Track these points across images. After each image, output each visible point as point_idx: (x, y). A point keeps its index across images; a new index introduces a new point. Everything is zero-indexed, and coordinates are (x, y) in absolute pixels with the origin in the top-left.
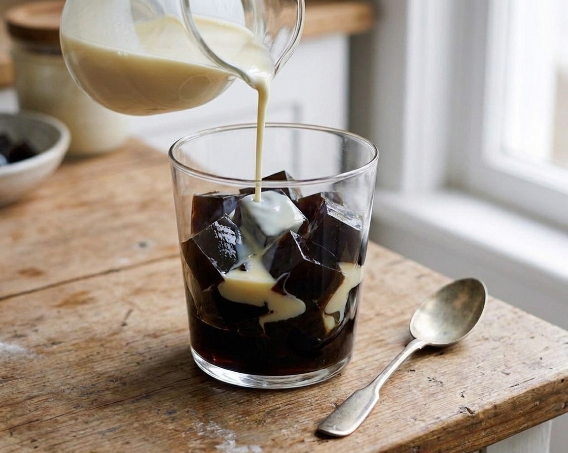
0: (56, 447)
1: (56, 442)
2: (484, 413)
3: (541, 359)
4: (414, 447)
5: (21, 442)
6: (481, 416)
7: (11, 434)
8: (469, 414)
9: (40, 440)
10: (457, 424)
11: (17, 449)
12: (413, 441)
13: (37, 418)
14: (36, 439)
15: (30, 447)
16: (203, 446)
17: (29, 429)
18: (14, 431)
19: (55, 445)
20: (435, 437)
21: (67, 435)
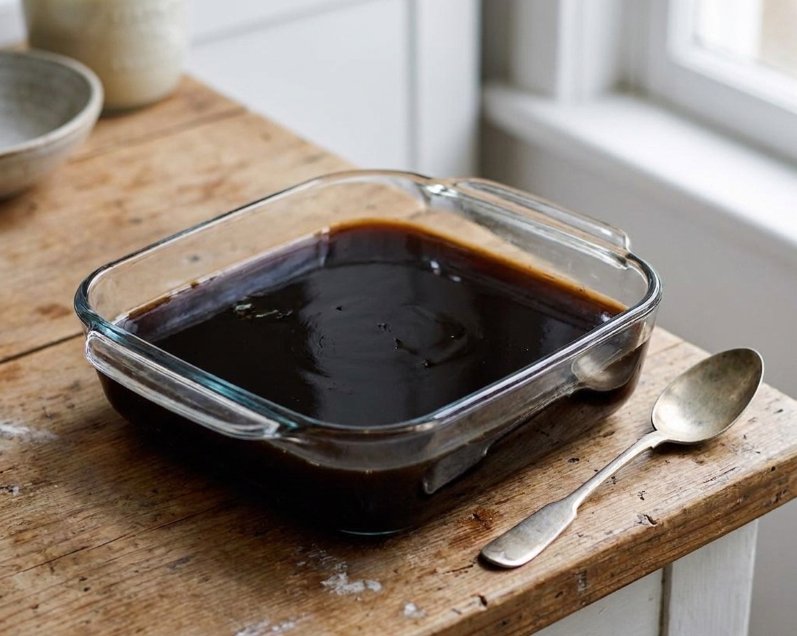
0: (112, 588)
1: (113, 581)
2: (669, 521)
3: (745, 437)
4: (579, 574)
5: (66, 582)
6: (666, 525)
7: (52, 570)
8: (651, 525)
9: (90, 578)
10: (635, 538)
11: (64, 592)
12: (578, 566)
13: (83, 545)
14: (85, 577)
15: (80, 590)
16: (305, 582)
17: (76, 561)
18: (56, 564)
19: (112, 585)
20: (607, 558)
21: (126, 569)
